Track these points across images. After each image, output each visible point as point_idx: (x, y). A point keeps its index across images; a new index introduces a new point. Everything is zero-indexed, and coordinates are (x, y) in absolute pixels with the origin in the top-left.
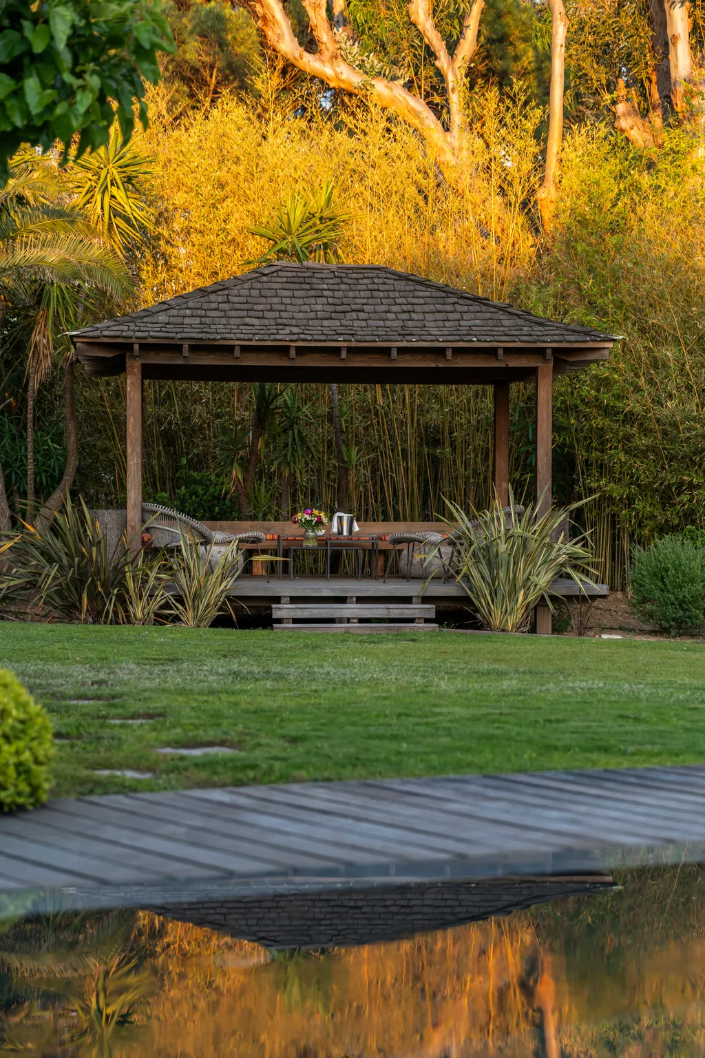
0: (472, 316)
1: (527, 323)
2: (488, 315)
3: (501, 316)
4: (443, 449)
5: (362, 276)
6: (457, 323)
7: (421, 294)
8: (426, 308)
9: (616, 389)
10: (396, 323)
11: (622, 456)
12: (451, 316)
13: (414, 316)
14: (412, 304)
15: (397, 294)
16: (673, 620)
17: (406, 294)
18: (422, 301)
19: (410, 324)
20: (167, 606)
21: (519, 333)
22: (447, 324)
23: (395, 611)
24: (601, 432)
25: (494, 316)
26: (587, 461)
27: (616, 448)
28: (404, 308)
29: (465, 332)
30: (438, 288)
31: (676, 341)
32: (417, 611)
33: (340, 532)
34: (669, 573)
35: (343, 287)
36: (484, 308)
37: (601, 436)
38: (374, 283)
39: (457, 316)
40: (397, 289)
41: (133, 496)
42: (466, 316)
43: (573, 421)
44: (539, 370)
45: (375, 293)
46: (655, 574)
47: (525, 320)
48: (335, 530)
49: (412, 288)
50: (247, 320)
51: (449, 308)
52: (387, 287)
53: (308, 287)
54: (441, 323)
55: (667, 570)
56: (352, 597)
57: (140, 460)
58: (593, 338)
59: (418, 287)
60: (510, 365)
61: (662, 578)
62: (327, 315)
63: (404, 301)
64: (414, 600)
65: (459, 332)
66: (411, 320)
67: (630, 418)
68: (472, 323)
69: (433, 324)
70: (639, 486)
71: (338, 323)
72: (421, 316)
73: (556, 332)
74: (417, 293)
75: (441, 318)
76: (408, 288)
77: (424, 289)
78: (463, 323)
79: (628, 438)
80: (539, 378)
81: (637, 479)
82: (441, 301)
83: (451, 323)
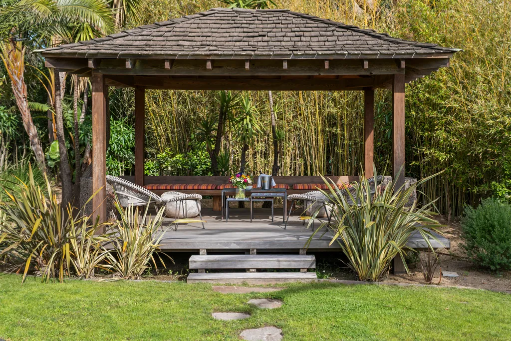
0: (346, 38)
1: (386, 42)
2: (357, 38)
3: (367, 38)
4: (337, 128)
5: (272, 15)
6: (334, 43)
7: (310, 25)
8: (313, 34)
9: (442, 92)
10: (290, 43)
11: (444, 135)
12: (330, 39)
13: (303, 39)
14: (303, 31)
15: (294, 26)
16: (499, 264)
17: (300, 25)
18: (310, 29)
19: (300, 44)
20: (105, 261)
21: (380, 48)
22: (327, 43)
23: (285, 263)
24: (431, 120)
25: (362, 38)
26: (422, 137)
27: (441, 129)
28: (297, 33)
29: (339, 48)
30: (322, 21)
31: (482, 61)
32: (302, 263)
33: (263, 187)
34: (496, 230)
35: (256, 22)
36: (354, 33)
37: (431, 122)
38: (279, 20)
39: (335, 38)
40: (293, 23)
41: (97, 171)
42: (340, 38)
43: (413, 113)
44: (395, 76)
45: (278, 25)
46: (483, 229)
47: (384, 40)
48: (259, 185)
49: (305, 22)
50: (181, 43)
51: (329, 33)
52: (287, 22)
53: (233, 22)
54: (322, 43)
55: (493, 226)
56: (253, 249)
57: (102, 145)
58: (437, 51)
59: (309, 21)
60: (374, 74)
61: (489, 231)
62: (239, 39)
63: (298, 29)
64: (301, 251)
65: (335, 48)
66: (301, 41)
67: (450, 110)
68: (345, 42)
69: (316, 44)
70: (456, 153)
71: (246, 43)
72: (308, 39)
73: (408, 47)
74: (307, 25)
75: (323, 40)
76: (302, 22)
77: (314, 22)
78: (338, 42)
79: (449, 123)
80: (395, 82)
81: (455, 148)
82: (324, 29)
83: (330, 43)
